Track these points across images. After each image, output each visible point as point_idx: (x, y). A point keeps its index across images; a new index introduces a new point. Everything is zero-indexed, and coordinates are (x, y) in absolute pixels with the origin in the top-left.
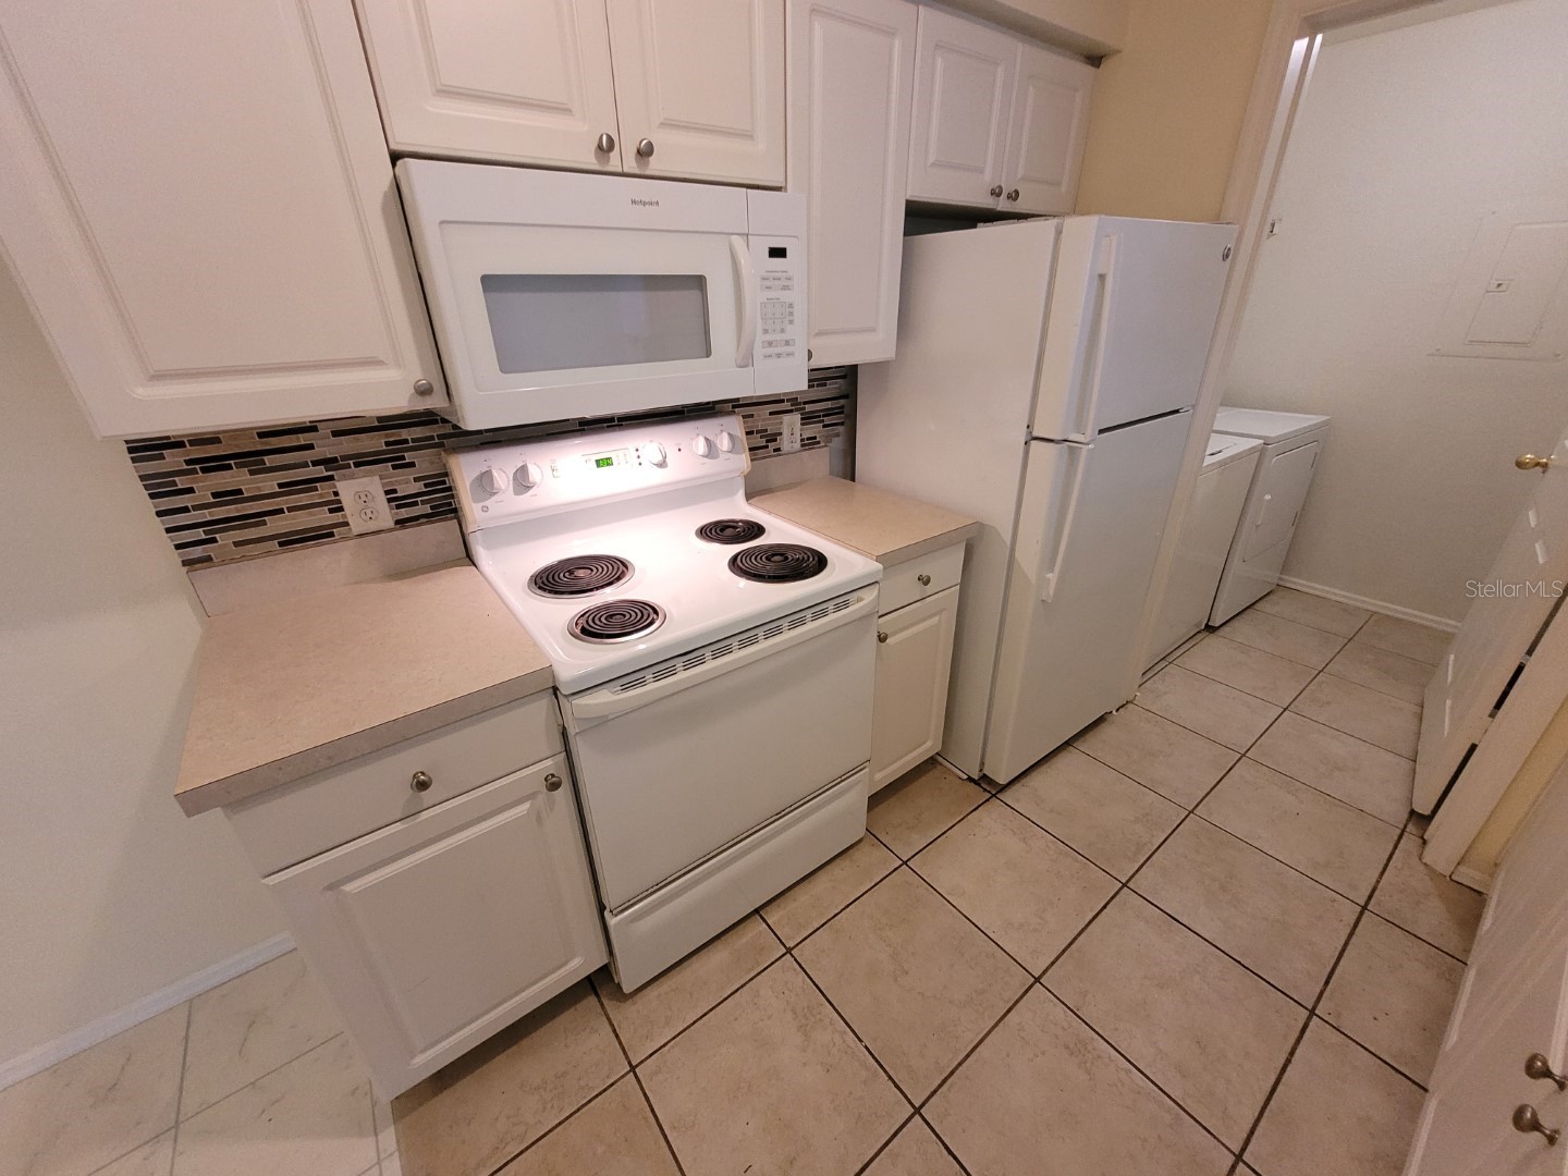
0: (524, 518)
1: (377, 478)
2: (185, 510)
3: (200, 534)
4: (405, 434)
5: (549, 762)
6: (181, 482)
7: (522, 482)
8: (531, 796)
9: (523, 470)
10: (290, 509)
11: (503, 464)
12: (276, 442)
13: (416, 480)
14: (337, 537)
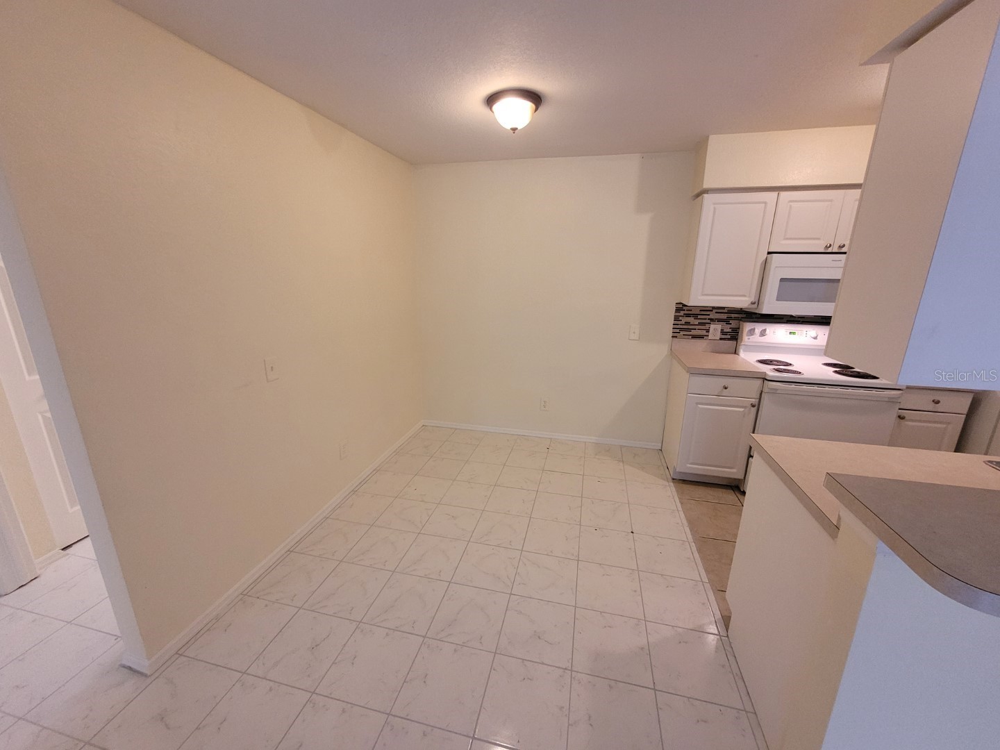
0: (774, 345)
1: (721, 326)
2: (679, 324)
3: (678, 331)
4: (733, 315)
5: (754, 400)
6: (681, 318)
7: (763, 333)
8: (745, 407)
9: (765, 330)
10: (698, 329)
11: (759, 327)
12: (703, 313)
13: (730, 328)
14: (705, 338)
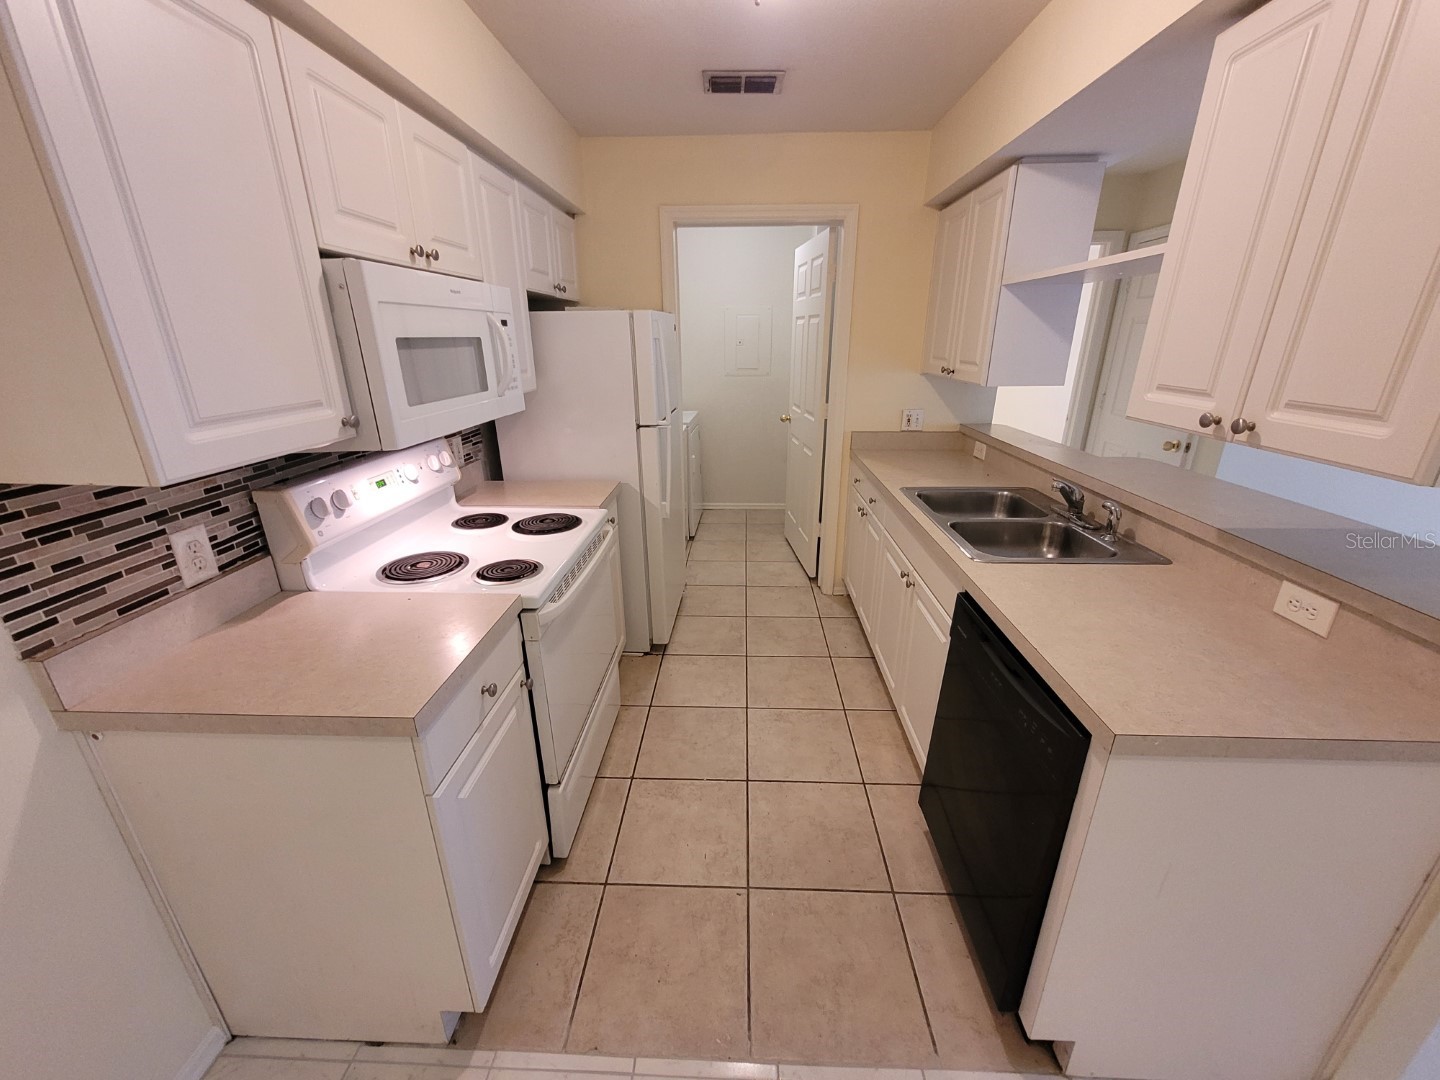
1: (202, 526)
2: (24, 590)
3: (40, 616)
5: (521, 670)
6: (20, 559)
10: (129, 571)
11: (322, 488)
12: (111, 502)
13: (231, 523)
14: (171, 594)
